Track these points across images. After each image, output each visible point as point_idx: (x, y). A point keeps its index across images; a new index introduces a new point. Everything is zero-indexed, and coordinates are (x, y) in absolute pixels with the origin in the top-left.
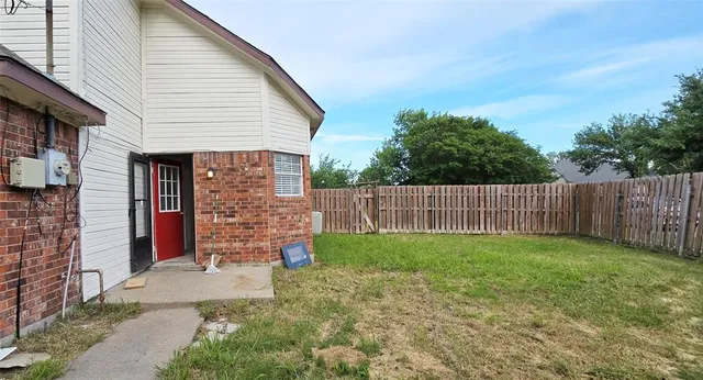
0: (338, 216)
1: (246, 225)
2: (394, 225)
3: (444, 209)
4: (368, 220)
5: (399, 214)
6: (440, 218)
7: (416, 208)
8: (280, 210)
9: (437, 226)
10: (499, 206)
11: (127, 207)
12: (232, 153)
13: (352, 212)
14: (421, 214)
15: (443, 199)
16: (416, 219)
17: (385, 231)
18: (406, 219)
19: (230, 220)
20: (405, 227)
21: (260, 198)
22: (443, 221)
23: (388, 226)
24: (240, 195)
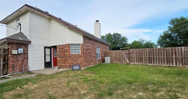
0: (117, 59)
1: (65, 60)
2: (135, 62)
3: (155, 56)
4: (127, 60)
5: (138, 58)
6: (154, 60)
7: (144, 56)
8: (72, 57)
9: (152, 62)
10: (183, 55)
11: (44, 56)
12: (62, 45)
13: (121, 57)
14: (146, 58)
15: (155, 53)
16: (144, 60)
17: (133, 63)
18: (141, 60)
19: (62, 59)
20: (140, 62)
21: (67, 54)
22: (155, 61)
23: (134, 62)
24: (64, 54)
